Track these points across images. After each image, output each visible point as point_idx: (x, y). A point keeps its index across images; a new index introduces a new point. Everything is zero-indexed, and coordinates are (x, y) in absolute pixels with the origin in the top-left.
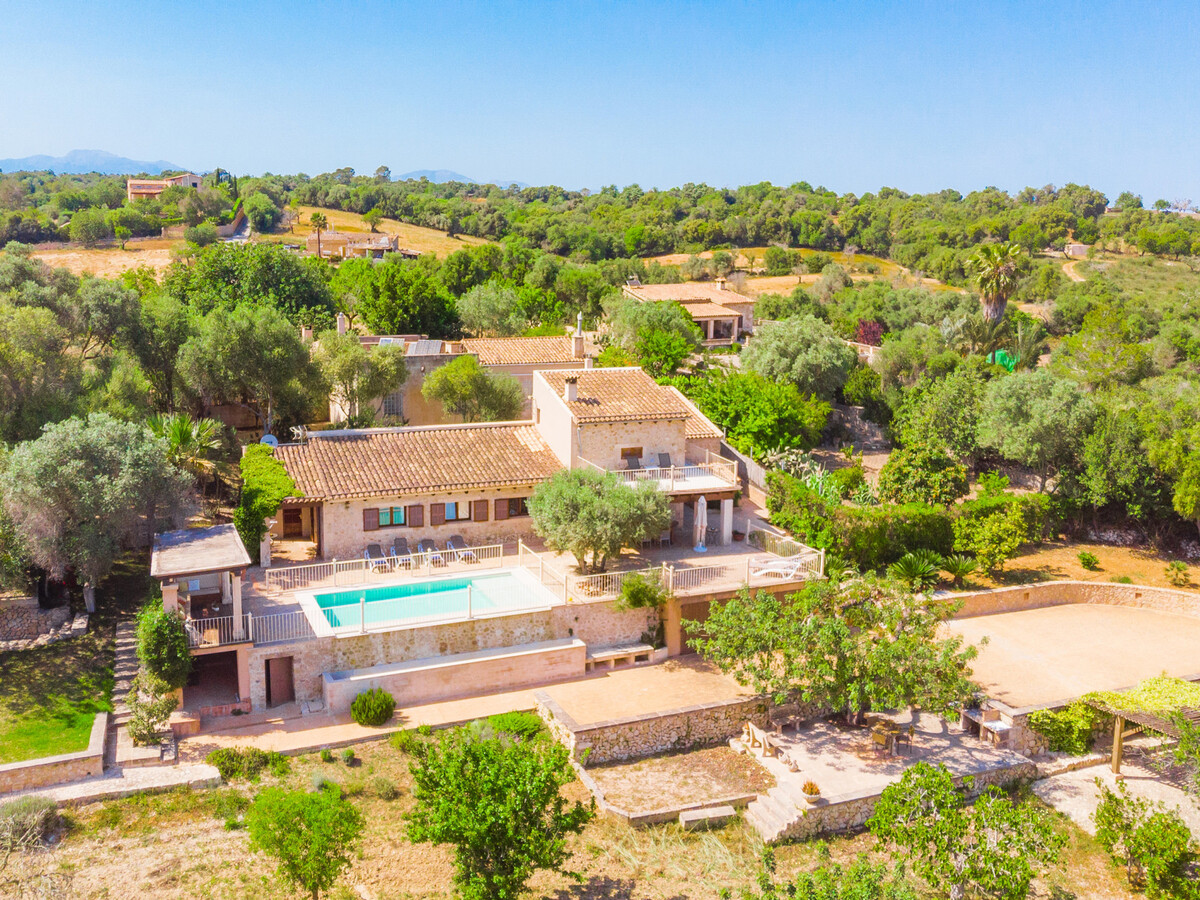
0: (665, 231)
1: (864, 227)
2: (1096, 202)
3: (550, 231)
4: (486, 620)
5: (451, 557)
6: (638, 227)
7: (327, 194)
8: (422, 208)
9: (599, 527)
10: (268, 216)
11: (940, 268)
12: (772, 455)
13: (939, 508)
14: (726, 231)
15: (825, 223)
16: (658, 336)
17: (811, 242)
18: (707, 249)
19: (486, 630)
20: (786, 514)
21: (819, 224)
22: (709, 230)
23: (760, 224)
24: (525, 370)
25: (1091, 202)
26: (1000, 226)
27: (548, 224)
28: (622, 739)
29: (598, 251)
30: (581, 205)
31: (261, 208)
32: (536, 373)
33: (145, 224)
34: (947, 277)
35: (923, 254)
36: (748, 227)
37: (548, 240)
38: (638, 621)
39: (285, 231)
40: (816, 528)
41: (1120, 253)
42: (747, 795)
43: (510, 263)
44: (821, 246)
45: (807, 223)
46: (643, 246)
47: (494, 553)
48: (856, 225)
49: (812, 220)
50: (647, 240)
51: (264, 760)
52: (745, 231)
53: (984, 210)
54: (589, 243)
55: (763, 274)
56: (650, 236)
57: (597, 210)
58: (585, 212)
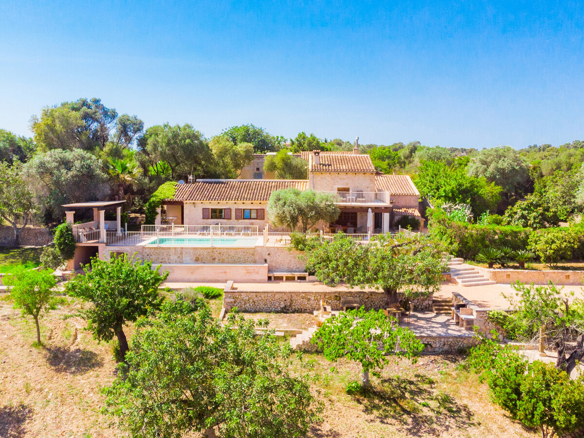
4: (220, 248)
19: (220, 253)
28: (251, 300)
42: (297, 330)
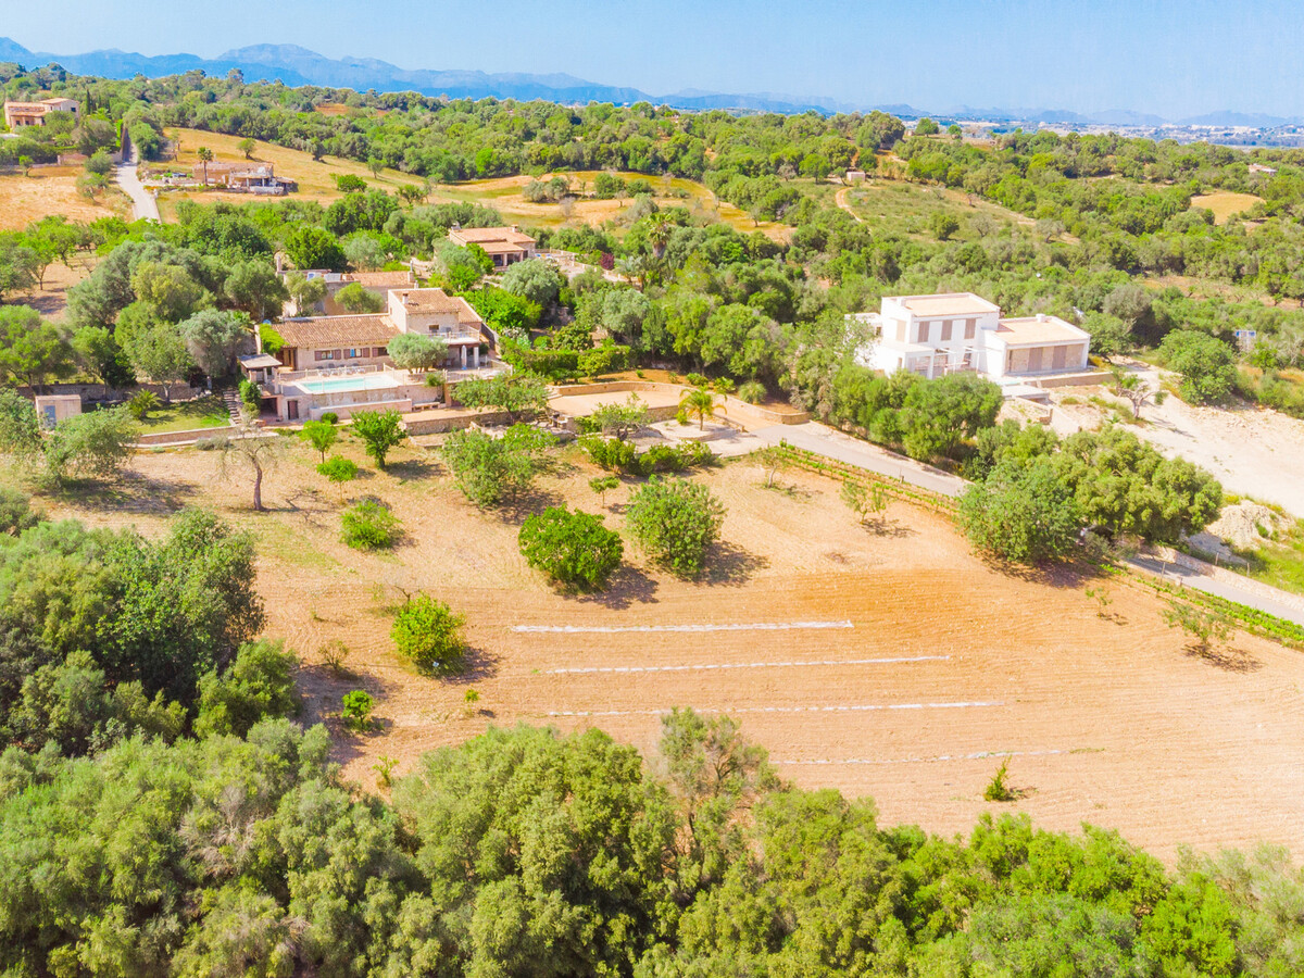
0: (511, 154)
1: (684, 154)
2: (894, 128)
3: (407, 152)
4: (371, 390)
5: (354, 372)
6: (487, 149)
7: (195, 115)
8: (287, 130)
9: (417, 354)
10: (154, 146)
11: (735, 195)
12: (506, 330)
13: (574, 351)
14: (565, 156)
15: (650, 149)
16: (460, 268)
17: (638, 167)
18: (549, 172)
19: (371, 394)
20: (506, 355)
21: (646, 151)
22: (550, 154)
23: (595, 150)
24: (384, 289)
25: (889, 129)
26: (796, 155)
27: (406, 146)
28: (424, 427)
29: (452, 173)
30: (437, 122)
31: (148, 138)
32: (389, 291)
33: (41, 151)
34: (740, 203)
35: (725, 181)
36: (585, 152)
37: (406, 160)
38: (433, 393)
39: (169, 159)
40: (517, 360)
41: (894, 179)
43: (373, 207)
44: (648, 171)
45: (636, 150)
46: (492, 168)
47: (372, 370)
48: (677, 152)
49: (640, 148)
50: (496, 162)
51: (293, 432)
52: (582, 156)
53: (797, 135)
54: (443, 166)
55: (593, 197)
56: (498, 159)
57: (452, 128)
58: (441, 130)
